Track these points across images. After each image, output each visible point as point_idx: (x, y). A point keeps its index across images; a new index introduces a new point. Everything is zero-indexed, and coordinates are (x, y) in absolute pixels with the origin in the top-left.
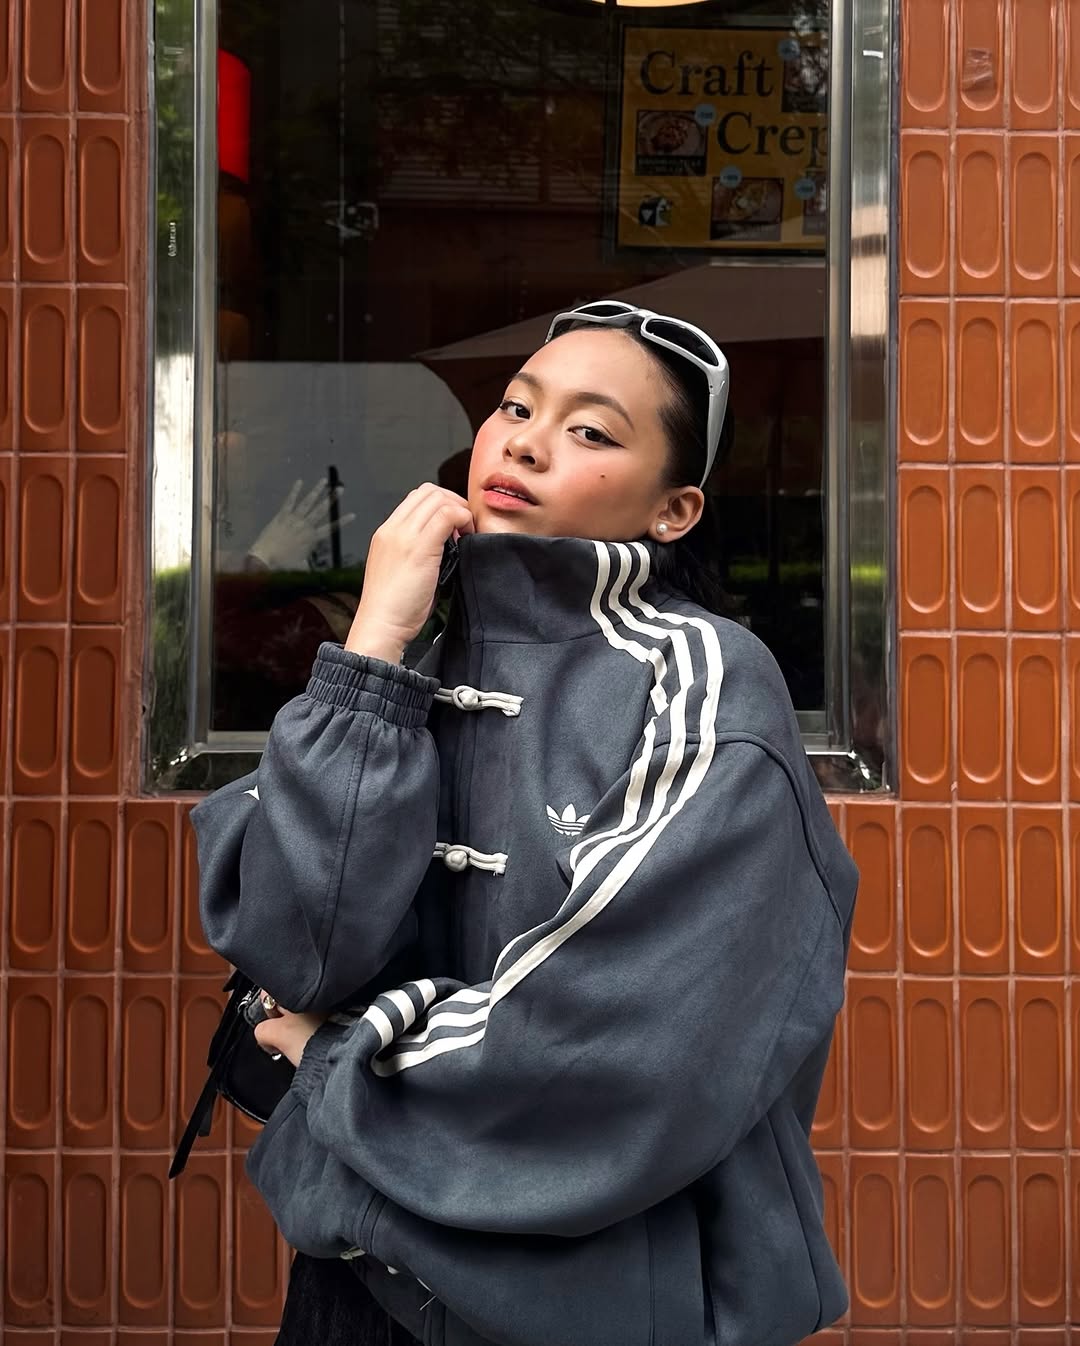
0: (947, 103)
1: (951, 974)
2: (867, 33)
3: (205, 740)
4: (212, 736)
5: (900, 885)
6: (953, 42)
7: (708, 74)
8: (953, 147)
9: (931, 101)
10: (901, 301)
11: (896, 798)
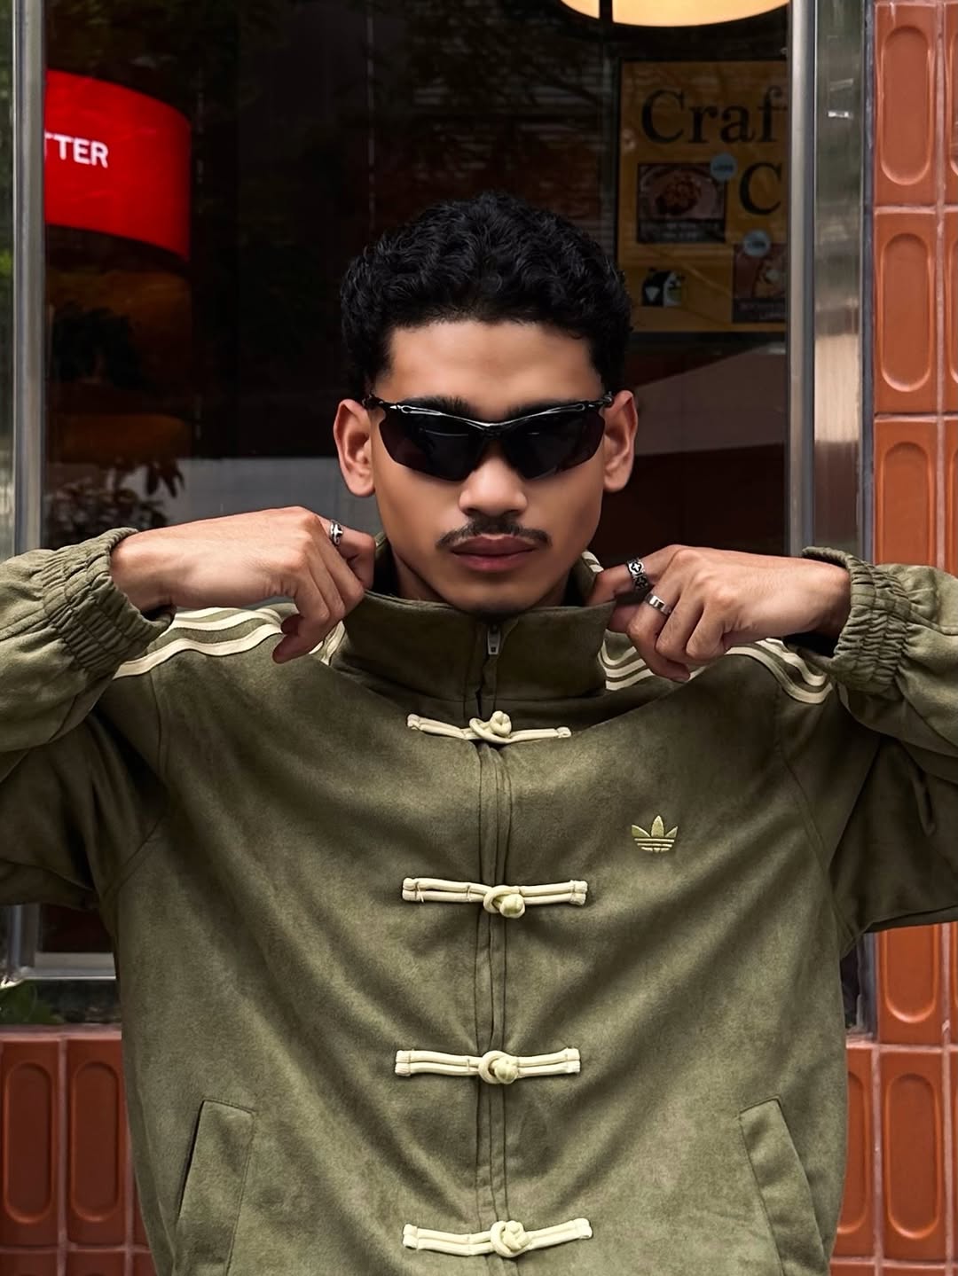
0: (933, 171)
1: (943, 1261)
2: (832, 89)
3: (31, 964)
4: (40, 958)
5: (878, 1149)
6: (940, 97)
7: (726, 116)
8: (940, 229)
9: (913, 169)
10: (876, 421)
11: (873, 1040)
